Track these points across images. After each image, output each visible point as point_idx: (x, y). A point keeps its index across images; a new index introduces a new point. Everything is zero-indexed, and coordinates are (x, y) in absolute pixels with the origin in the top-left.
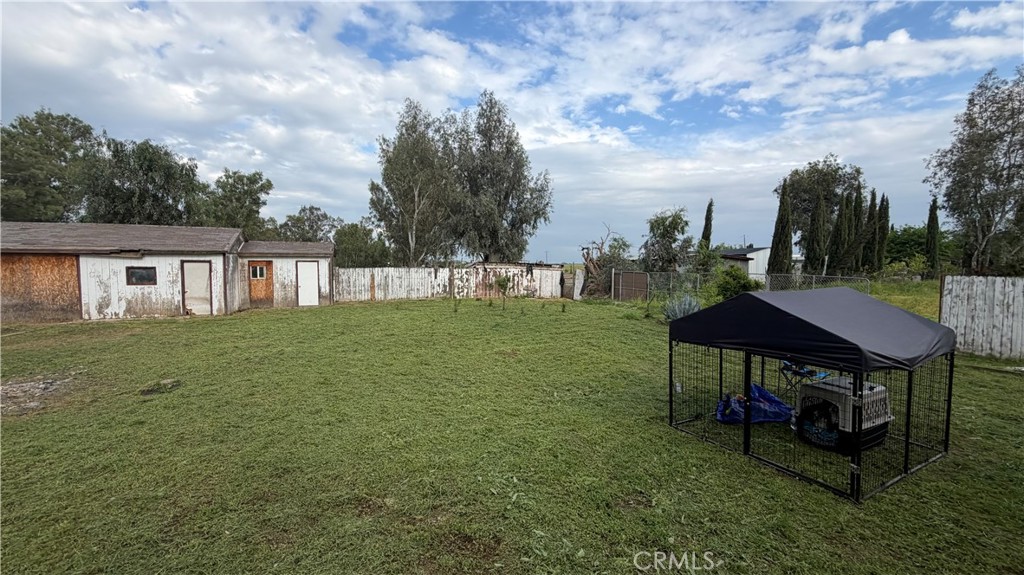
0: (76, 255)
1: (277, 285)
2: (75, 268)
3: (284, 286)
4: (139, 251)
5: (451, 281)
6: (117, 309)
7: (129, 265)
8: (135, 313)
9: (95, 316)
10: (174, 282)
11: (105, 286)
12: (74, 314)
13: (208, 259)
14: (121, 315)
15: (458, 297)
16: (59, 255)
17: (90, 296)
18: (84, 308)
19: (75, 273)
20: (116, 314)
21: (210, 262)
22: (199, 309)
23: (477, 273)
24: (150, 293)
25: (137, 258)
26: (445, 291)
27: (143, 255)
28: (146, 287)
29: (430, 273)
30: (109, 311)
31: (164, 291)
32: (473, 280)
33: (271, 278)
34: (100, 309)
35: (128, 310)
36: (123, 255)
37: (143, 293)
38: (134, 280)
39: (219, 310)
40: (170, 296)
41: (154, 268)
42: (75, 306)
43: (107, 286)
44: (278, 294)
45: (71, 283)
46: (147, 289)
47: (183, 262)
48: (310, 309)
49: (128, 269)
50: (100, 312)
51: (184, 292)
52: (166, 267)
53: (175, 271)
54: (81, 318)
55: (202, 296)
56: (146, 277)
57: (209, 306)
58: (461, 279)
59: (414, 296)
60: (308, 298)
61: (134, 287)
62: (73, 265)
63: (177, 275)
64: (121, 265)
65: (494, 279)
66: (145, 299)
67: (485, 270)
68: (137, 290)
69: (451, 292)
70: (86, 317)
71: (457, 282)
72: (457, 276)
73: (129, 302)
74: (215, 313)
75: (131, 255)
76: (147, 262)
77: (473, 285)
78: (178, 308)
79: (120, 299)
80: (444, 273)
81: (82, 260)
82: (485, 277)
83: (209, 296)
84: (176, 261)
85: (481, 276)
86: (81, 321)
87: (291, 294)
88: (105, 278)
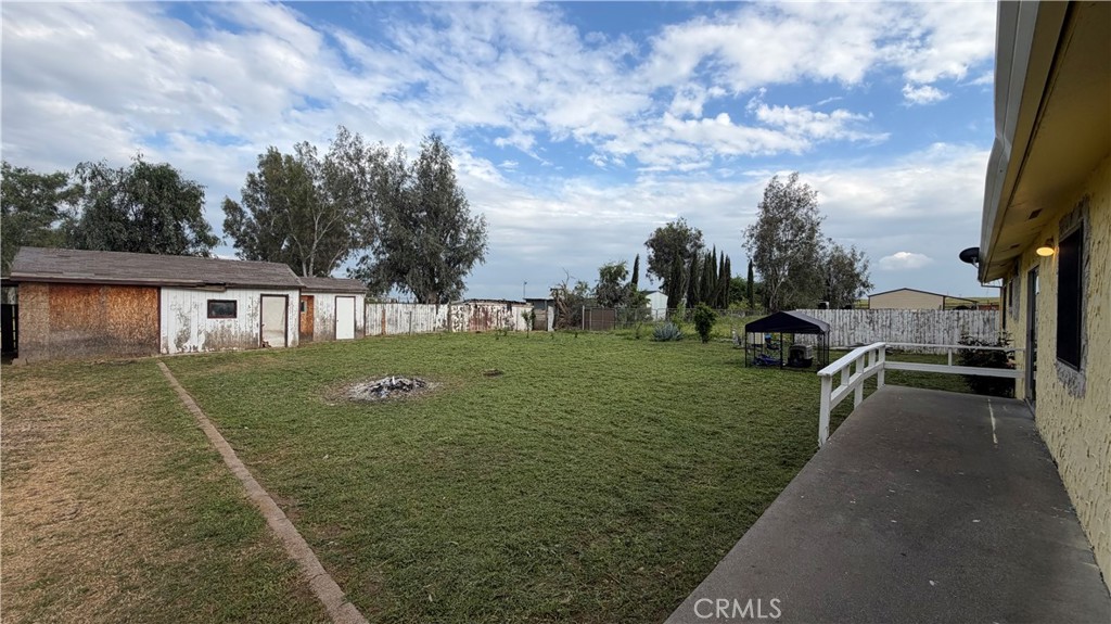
0: (158, 288)
1: (317, 320)
2: (155, 301)
3: (324, 320)
4: (225, 284)
5: (449, 316)
6: (196, 342)
7: (211, 298)
8: (214, 346)
9: (173, 350)
10: (253, 315)
11: (186, 320)
12: (152, 348)
13: (285, 293)
14: (200, 349)
15: (454, 331)
16: (141, 287)
17: (170, 329)
18: (162, 342)
19: (155, 306)
20: (195, 348)
21: (287, 297)
22: (275, 341)
23: (470, 309)
24: (230, 326)
25: (222, 292)
26: (444, 326)
27: (226, 289)
28: (226, 320)
29: (432, 309)
30: (187, 344)
31: (242, 324)
32: (466, 314)
33: (312, 313)
34: (179, 342)
35: (207, 344)
36: (207, 288)
37: (223, 327)
38: (213, 313)
39: (294, 342)
40: (248, 330)
41: (235, 302)
42: (153, 340)
43: (187, 319)
44: (318, 328)
45: (151, 316)
46: (227, 322)
47: (262, 295)
48: (345, 343)
49: (210, 302)
50: (178, 346)
51: (261, 326)
52: (245, 300)
53: (255, 305)
54: (159, 352)
55: (278, 329)
56: (228, 310)
57: (283, 340)
58: (457, 315)
59: (419, 330)
60: (345, 332)
61: (214, 320)
62: (154, 297)
63: (256, 308)
64: (202, 298)
65: (483, 315)
66: (225, 332)
67: (476, 307)
68: (217, 323)
69: (449, 327)
70: (164, 351)
71: (454, 317)
72: (453, 312)
73: (208, 335)
74: (289, 344)
75: (215, 288)
76: (229, 295)
77: (466, 320)
78: (255, 341)
79: (199, 333)
80: (444, 309)
81: (164, 293)
82: (475, 312)
83: (283, 329)
84: (256, 295)
85: (472, 312)
86: (160, 356)
87: (330, 328)
88: (186, 311)
